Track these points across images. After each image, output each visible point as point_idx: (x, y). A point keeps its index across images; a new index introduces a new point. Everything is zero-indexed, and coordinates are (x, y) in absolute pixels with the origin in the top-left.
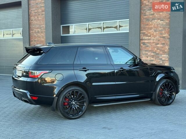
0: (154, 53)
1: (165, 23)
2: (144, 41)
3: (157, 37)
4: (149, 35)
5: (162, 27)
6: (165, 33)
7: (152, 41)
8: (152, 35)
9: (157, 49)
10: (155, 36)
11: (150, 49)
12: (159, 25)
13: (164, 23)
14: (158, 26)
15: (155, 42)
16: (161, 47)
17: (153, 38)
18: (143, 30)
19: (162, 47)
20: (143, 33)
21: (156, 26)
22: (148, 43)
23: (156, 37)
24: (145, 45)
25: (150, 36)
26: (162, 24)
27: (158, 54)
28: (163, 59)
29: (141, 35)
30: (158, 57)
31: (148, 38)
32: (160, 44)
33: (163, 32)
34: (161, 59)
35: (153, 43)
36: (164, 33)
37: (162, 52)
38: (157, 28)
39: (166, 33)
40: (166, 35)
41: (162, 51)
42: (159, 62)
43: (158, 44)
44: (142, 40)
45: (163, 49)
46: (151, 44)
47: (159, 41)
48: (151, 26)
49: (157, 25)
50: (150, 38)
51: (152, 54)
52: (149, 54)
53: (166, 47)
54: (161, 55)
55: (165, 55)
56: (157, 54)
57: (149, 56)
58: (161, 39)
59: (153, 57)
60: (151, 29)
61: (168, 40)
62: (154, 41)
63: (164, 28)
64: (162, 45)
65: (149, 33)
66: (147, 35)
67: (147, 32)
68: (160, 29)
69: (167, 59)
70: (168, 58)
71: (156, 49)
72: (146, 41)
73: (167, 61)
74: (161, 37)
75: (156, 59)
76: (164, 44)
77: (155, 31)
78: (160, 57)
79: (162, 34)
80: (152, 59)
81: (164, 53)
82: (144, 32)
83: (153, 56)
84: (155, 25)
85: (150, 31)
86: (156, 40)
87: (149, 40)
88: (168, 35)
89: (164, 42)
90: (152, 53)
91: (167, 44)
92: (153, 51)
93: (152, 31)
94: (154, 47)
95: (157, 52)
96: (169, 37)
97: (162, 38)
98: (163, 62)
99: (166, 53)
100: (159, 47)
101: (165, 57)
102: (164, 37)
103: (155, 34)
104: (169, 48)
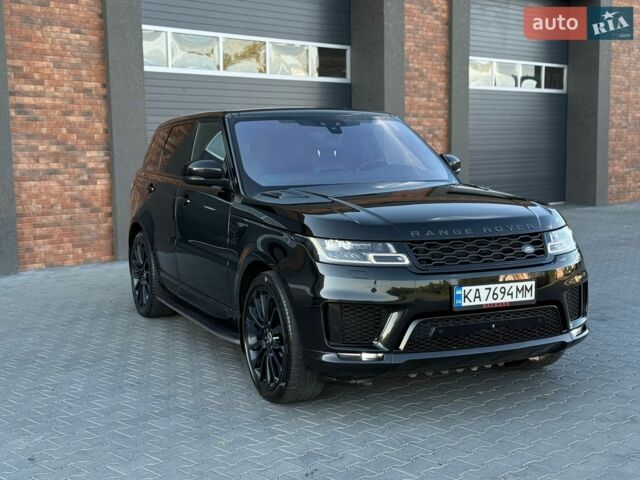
0: (58, 143)
1: (86, 43)
2: (19, 99)
3: (66, 89)
4: (37, 76)
5: (78, 54)
6: (88, 75)
7: (48, 101)
8: (49, 78)
9: (70, 131)
10: (58, 85)
11: (44, 130)
12: (68, 47)
13: (83, 42)
14: (64, 49)
15: (60, 107)
16: (80, 125)
17: (52, 90)
18: (12, 57)
19: (85, 126)
20: (14, 68)
21: (58, 47)
22: (35, 107)
23: (62, 88)
24: (26, 113)
25: (40, 82)
26: (80, 45)
27: (72, 148)
28: (91, 165)
29: (7, 74)
30: (74, 160)
31: (33, 87)
32: (77, 113)
33: (84, 72)
34: (83, 166)
35: (54, 107)
36: (87, 78)
37: (84, 142)
38: (62, 56)
39: (94, 79)
40: (93, 84)
41: (85, 138)
42: (79, 176)
43: (70, 113)
44: (13, 93)
45: (87, 131)
46: (45, 114)
47: (72, 102)
48: (40, 46)
49: (63, 45)
50: (40, 88)
51: (54, 148)
52: (41, 148)
53: (97, 125)
54: (84, 151)
55: (94, 154)
56: (68, 149)
57: (44, 155)
58: (79, 98)
59: (57, 161)
60: (42, 55)
61: (99, 102)
62: (58, 102)
63: (86, 60)
64: (83, 119)
65: (37, 70)
66: (28, 78)
67: (29, 65)
68: (73, 61)
69: (103, 166)
70: (103, 161)
71: (64, 130)
72: (27, 100)
73: (102, 171)
74: (77, 90)
75: (66, 167)
76: (88, 114)
77: (58, 66)
78: (81, 160)
79: (79, 78)
80: (54, 166)
81: (92, 144)
82: (18, 63)
83: (56, 157)
84: (53, 42)
85: (41, 64)
86: (63, 99)
87: (40, 96)
88: (99, 85)
89: (88, 108)
90: (52, 144)
91: (98, 115)
92: (56, 137)
93: (45, 63)
94: (59, 125)
95: (70, 143)
96: (103, 92)
97: (82, 95)
98: (89, 177)
99: (97, 144)
100: (74, 123)
101: (94, 157)
102: (87, 91)
103: (56, 76)
104: (106, 127)
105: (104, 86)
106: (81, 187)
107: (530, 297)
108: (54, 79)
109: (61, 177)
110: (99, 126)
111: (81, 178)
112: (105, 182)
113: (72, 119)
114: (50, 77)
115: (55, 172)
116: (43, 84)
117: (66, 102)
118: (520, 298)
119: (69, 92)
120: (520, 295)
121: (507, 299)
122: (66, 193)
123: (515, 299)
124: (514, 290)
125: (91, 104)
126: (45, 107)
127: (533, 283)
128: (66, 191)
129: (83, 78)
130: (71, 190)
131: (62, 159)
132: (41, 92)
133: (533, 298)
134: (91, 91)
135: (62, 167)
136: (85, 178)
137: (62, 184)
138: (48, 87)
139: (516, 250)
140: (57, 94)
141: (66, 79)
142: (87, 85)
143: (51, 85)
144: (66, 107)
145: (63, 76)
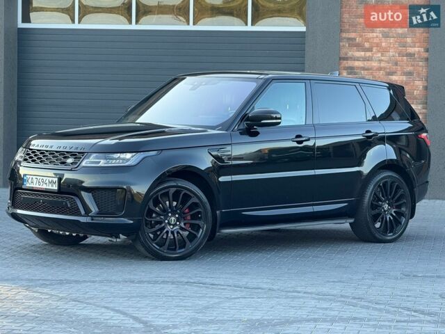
2: (350, 63)
3: (391, 54)
4: (367, 45)
6: (413, 42)
7: (375, 64)
8: (378, 47)
10: (384, 51)
15: (385, 68)
17: (379, 55)
18: (348, 31)
20: (349, 39)
22: (364, 69)
23: (387, 54)
24: (355, 74)
25: (370, 50)
29: (341, 44)
31: (363, 53)
32: (399, 73)
33: (409, 40)
35: (380, 69)
36: (411, 45)
39: (417, 44)
40: (417, 49)
43: (393, 73)
44: (346, 59)
45: (407, 88)
46: (372, 74)
47: (396, 64)
50: (368, 54)
53: (417, 83)
58: (402, 61)
61: (420, 63)
62: (383, 65)
63: (412, 30)
64: (404, 78)
65: (367, 40)
66: (359, 47)
67: (361, 36)
68: (400, 31)
70: (420, 113)
72: (357, 64)
74: (400, 54)
76: (410, 74)
77: (386, 36)
81: (411, 98)
82: (352, 35)
85: (371, 35)
86: (388, 62)
87: (368, 60)
88: (422, 50)
89: (409, 69)
93: (375, 34)
97: (405, 58)
99: (416, 99)
102: (410, 55)
103: (383, 44)
107: (55, 187)
108: (381, 47)
114: (378, 45)
116: (372, 51)
117: (390, 65)
118: (50, 187)
119: (393, 56)
120: (51, 185)
121: (44, 187)
123: (48, 187)
124: (47, 182)
125: (413, 66)
126: (371, 69)
127: (57, 179)
129: (407, 45)
132: (369, 56)
133: (56, 188)
134: (414, 54)
138: (376, 53)
139: (63, 160)
140: (383, 58)
141: (392, 46)
142: (411, 50)
143: (379, 51)
144: (390, 68)
145: (390, 43)
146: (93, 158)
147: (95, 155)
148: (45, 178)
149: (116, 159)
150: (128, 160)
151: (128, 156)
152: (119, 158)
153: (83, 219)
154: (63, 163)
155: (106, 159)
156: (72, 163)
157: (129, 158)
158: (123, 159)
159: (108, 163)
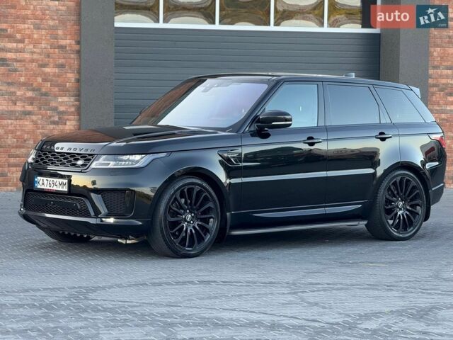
0: (33, 90)
1: (63, 8)
3: (43, 46)
4: (18, 36)
5: (55, 17)
6: (65, 34)
7: (27, 56)
9: (45, 80)
10: (36, 43)
11: (22, 79)
12: (48, 12)
13: (61, 8)
14: (44, 14)
15: (37, 61)
16: (54, 75)
17: (31, 47)
19: (58, 76)
21: (39, 13)
22: (16, 60)
23: (40, 46)
24: (7, 65)
25: (22, 41)
26: (58, 10)
27: (46, 94)
28: (62, 109)
30: (47, 104)
31: (15, 45)
33: (60, 32)
34: (55, 109)
35: (32, 61)
36: (63, 37)
37: (57, 89)
38: (42, 19)
39: (69, 37)
40: (68, 41)
41: (58, 86)
42: (50, 117)
43: (45, 65)
45: (60, 81)
46: (24, 66)
47: (48, 56)
48: (23, 12)
49: (43, 10)
50: (21, 45)
51: (30, 94)
52: (18, 93)
53: (69, 75)
54: (56, 96)
55: (66, 99)
56: (42, 95)
57: (20, 100)
58: (54, 53)
59: (32, 104)
60: (24, 19)
61: (72, 56)
62: (35, 56)
63: (62, 22)
64: (56, 70)
65: (19, 31)
68: (51, 23)
69: (73, 109)
70: (73, 106)
71: (40, 80)
72: (9, 55)
73: (72, 113)
74: (52, 46)
75: (40, 109)
76: (61, 66)
77: (38, 27)
78: (53, 104)
79: (56, 37)
80: (29, 108)
81: (64, 91)
83: (31, 101)
85: (23, 26)
86: (40, 54)
87: (20, 52)
88: (74, 42)
89: (61, 61)
90: (28, 90)
91: (70, 67)
92: (32, 85)
93: (26, 26)
94: (35, 75)
95: (44, 90)
96: (77, 47)
97: (57, 50)
98: (60, 118)
99: (69, 91)
100: (49, 74)
101: (65, 102)
102: (62, 47)
103: (35, 36)
104: (77, 77)
105: (78, 43)
106: (52, 126)
108: (33, 38)
109: (34, 118)
110: (72, 76)
111: (52, 119)
112: (74, 123)
113: (47, 70)
114: (30, 37)
115: (29, 113)
116: (24, 43)
117: (43, 57)
118: (60, 189)
119: (45, 48)
120: (61, 187)
121: (55, 188)
122: (39, 131)
124: (58, 183)
125: (65, 58)
126: (24, 61)
127: (66, 180)
128: (39, 129)
129: (59, 37)
130: (43, 128)
131: (36, 103)
132: (21, 48)
133: (66, 190)
134: (66, 47)
135: (36, 109)
136: (56, 119)
137: (35, 123)
138: (28, 45)
139: (73, 162)
140: (35, 50)
141: (44, 38)
142: (63, 42)
143: (31, 43)
144: (42, 61)
145: (42, 35)
146: (102, 159)
147: (104, 157)
148: (55, 180)
149: (125, 161)
150: (138, 162)
151: (138, 157)
152: (128, 160)
153: (92, 221)
154: (74, 165)
155: (115, 160)
156: (82, 165)
157: (138, 160)
158: (133, 161)
159: (117, 165)
